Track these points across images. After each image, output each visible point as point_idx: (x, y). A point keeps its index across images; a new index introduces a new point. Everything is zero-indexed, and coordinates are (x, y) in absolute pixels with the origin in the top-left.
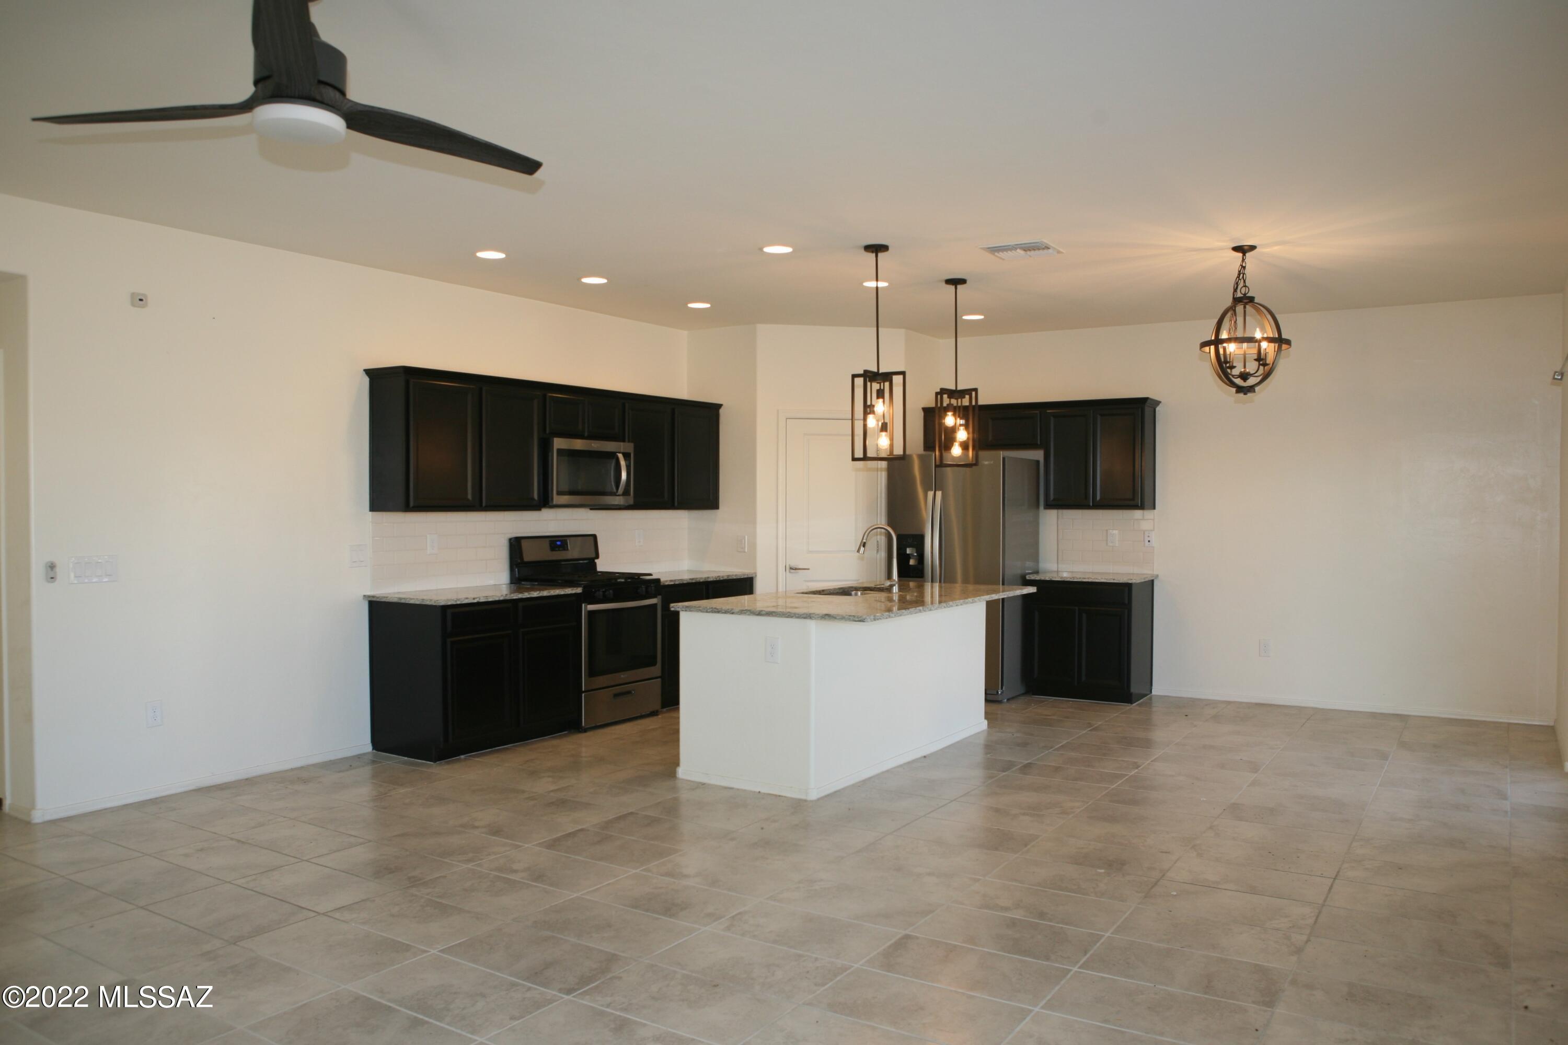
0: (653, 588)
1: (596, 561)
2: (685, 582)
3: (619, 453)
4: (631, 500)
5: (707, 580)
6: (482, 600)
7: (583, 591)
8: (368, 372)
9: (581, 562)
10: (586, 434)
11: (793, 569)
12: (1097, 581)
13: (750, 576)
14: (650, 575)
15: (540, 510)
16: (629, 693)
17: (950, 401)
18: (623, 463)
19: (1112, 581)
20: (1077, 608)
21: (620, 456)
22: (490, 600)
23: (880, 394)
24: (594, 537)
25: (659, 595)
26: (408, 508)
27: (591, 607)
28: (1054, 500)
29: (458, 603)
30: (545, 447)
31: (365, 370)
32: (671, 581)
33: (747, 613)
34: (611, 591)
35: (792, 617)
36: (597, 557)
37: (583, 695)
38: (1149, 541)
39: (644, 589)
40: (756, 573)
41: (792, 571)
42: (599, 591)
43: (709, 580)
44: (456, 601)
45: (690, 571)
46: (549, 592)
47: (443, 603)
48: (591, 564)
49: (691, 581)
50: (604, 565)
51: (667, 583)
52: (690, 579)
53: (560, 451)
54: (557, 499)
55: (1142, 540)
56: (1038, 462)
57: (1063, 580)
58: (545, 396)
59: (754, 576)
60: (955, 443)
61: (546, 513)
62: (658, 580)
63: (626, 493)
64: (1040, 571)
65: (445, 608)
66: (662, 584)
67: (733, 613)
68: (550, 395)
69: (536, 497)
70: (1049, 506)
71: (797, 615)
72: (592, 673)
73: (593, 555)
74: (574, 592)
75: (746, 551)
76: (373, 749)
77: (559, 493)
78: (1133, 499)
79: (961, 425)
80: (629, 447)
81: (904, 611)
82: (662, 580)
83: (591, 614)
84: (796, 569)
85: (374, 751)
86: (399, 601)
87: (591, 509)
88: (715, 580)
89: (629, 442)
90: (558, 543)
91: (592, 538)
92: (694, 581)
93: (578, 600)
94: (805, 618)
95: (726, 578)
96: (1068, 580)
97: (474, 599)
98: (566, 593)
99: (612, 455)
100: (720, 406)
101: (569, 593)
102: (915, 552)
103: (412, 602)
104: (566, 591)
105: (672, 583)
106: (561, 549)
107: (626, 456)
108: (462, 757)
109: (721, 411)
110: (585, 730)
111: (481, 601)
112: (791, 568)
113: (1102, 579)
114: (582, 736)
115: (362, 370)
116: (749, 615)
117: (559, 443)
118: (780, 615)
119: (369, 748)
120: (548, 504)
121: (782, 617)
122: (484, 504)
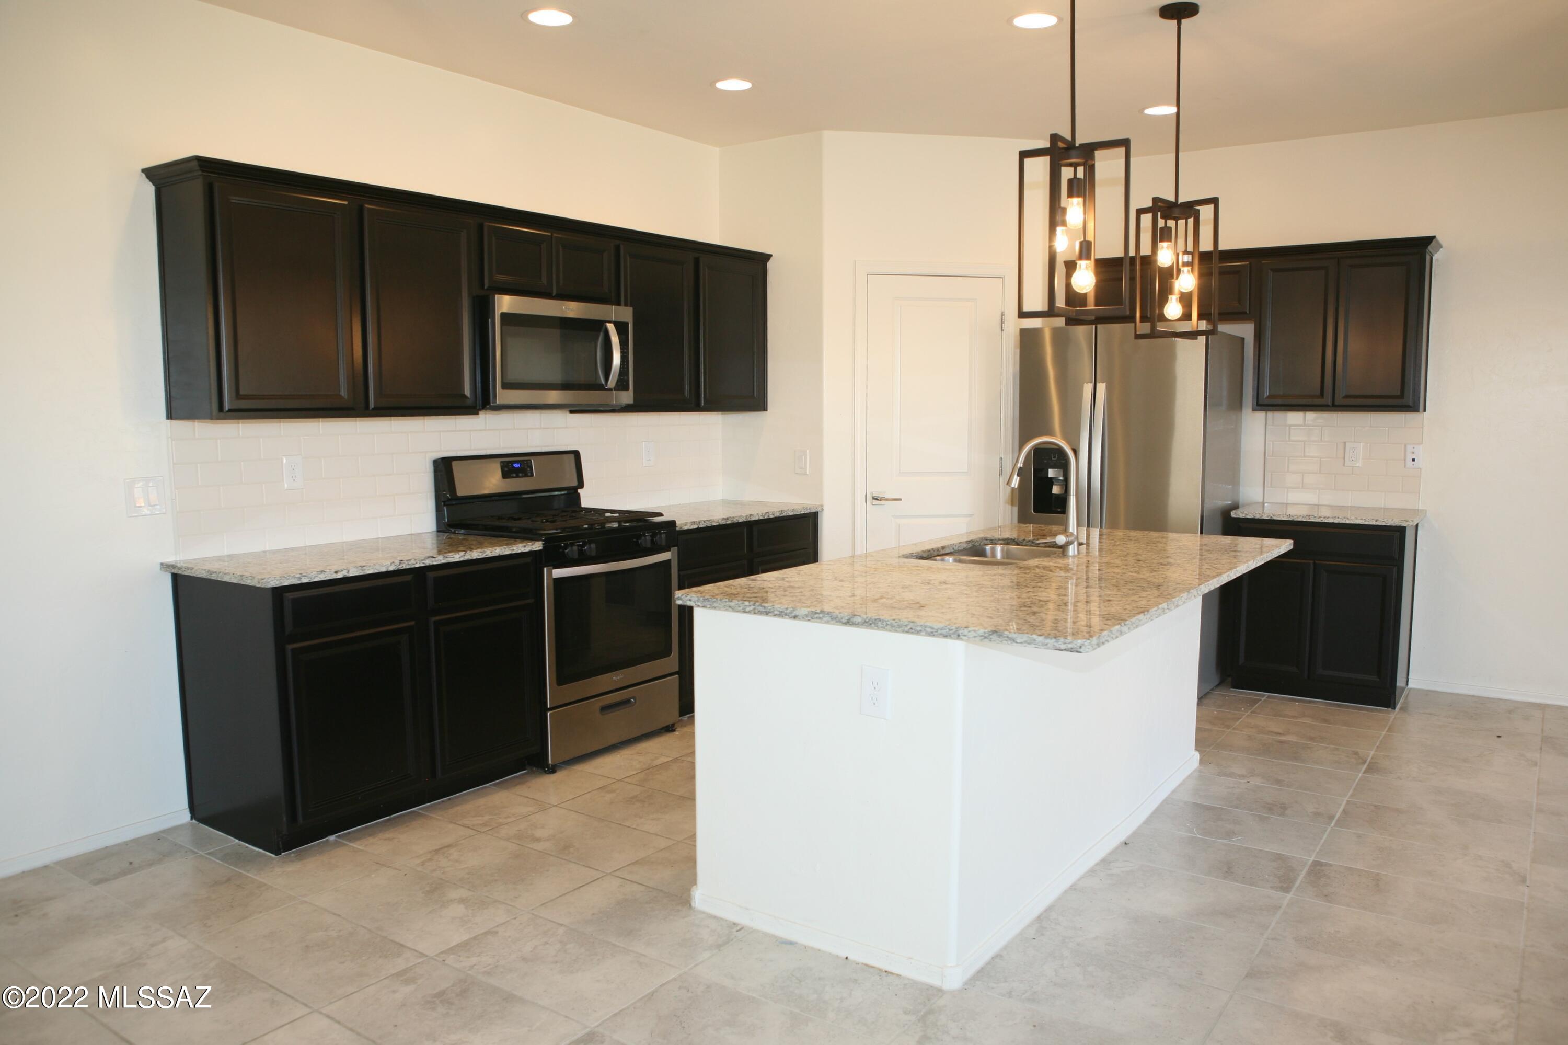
0: (663, 536)
1: (579, 491)
2: (715, 524)
3: (610, 322)
4: (627, 397)
5: (749, 519)
6: (354, 573)
7: (544, 547)
8: (151, 173)
9: (556, 493)
10: (554, 295)
11: (877, 499)
12: (1348, 522)
13: (814, 511)
14: (660, 515)
15: (477, 414)
16: (626, 702)
17: (1166, 223)
18: (615, 339)
19: (1374, 523)
20: (1312, 562)
21: (611, 327)
22: (370, 571)
23: (1076, 188)
24: (576, 454)
25: (674, 546)
26: (222, 412)
27: (558, 573)
28: (1269, 397)
29: (305, 580)
30: (483, 309)
31: (144, 171)
32: (694, 523)
33: (825, 619)
34: (593, 546)
35: (918, 632)
36: (581, 485)
37: (549, 714)
38: (1413, 460)
39: (648, 538)
40: (822, 506)
41: (875, 502)
42: (572, 544)
43: (753, 519)
44: (300, 578)
45: (726, 503)
46: (484, 552)
47: (273, 584)
48: (573, 495)
49: (724, 522)
50: (589, 499)
51: (686, 528)
52: (724, 519)
53: (507, 318)
54: (503, 396)
55: (1403, 458)
56: (1242, 340)
57: (1290, 519)
58: (481, 227)
59: (819, 509)
60: (1170, 297)
61: (485, 419)
62: (673, 523)
63: (622, 385)
64: (1241, 502)
65: (279, 592)
66: (677, 529)
67: (795, 617)
68: (487, 224)
69: (467, 391)
70: (1261, 405)
71: (929, 630)
72: (562, 679)
73: (575, 483)
74: (527, 549)
75: (808, 473)
76: (192, 819)
77: (506, 386)
78: (1402, 396)
79: (1186, 264)
80: (626, 314)
81: (1141, 616)
82: (678, 523)
83: (559, 582)
84: (881, 499)
85: (194, 821)
86: (209, 577)
87: (571, 412)
88: (761, 518)
89: (626, 305)
90: (516, 465)
91: (572, 456)
92: (729, 522)
93: (537, 561)
94: (946, 636)
95: (777, 515)
96: (1300, 519)
97: (336, 572)
98: (513, 552)
99: (597, 326)
100: (768, 257)
101: (519, 551)
102: (1062, 475)
103: (226, 579)
104: (515, 548)
105: (695, 527)
106: (520, 475)
107: (621, 328)
108: (332, 838)
109: (770, 265)
110: (553, 770)
111: (351, 575)
112: (875, 498)
113: (1356, 518)
114: (548, 780)
115: (140, 171)
116: (827, 622)
117: (505, 303)
118: (892, 626)
119: (186, 817)
120: (489, 403)
121: (896, 631)
122: (372, 405)
